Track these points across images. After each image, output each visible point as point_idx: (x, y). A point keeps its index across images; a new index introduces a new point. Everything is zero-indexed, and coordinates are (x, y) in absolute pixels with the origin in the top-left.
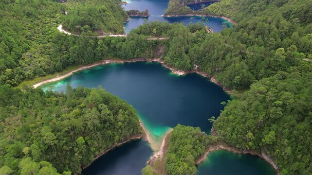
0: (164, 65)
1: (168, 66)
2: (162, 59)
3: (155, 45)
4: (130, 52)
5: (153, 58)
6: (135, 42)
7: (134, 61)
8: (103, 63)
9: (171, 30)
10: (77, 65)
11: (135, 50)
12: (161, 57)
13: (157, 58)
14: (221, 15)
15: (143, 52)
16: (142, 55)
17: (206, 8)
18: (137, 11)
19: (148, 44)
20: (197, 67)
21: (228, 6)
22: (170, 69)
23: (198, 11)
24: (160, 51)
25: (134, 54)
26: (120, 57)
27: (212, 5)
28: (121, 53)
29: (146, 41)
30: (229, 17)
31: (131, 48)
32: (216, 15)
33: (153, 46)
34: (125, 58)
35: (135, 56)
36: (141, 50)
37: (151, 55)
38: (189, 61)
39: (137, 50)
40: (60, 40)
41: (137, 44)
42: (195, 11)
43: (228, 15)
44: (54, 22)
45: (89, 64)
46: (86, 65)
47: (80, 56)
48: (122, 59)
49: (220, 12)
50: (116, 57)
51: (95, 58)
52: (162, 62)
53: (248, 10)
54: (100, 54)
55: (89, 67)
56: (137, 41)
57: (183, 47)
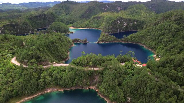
0: (99, 94)
1: (103, 95)
2: (97, 88)
3: (91, 75)
4: (70, 82)
5: (90, 85)
6: (74, 73)
7: (73, 89)
8: (46, 92)
9: (105, 63)
10: (20, 96)
11: (74, 79)
12: (96, 85)
13: (93, 86)
14: (138, 42)
15: (81, 81)
16: (80, 84)
17: (127, 37)
18: (79, 39)
19: (85, 74)
20: (130, 99)
21: (143, 36)
22: (105, 99)
23: (121, 39)
24: (96, 80)
25: (72, 83)
26: (60, 86)
27: (131, 35)
28: (61, 82)
29: (83, 72)
30: (144, 44)
31: (70, 78)
32: (134, 42)
33: (89, 75)
34: (65, 86)
35: (74, 85)
36: (79, 79)
37: (88, 83)
38: (122, 95)
39: (75, 79)
40: (9, 72)
41: (76, 75)
42: (119, 39)
43: (143, 42)
44: (10, 54)
45: (32, 94)
46: (29, 96)
47: (24, 88)
48: (63, 88)
49: (137, 40)
50: (58, 85)
51: (38, 88)
52: (97, 90)
53: (159, 40)
54: (43, 85)
55: (32, 97)
56: (76, 71)
57: (116, 81)
